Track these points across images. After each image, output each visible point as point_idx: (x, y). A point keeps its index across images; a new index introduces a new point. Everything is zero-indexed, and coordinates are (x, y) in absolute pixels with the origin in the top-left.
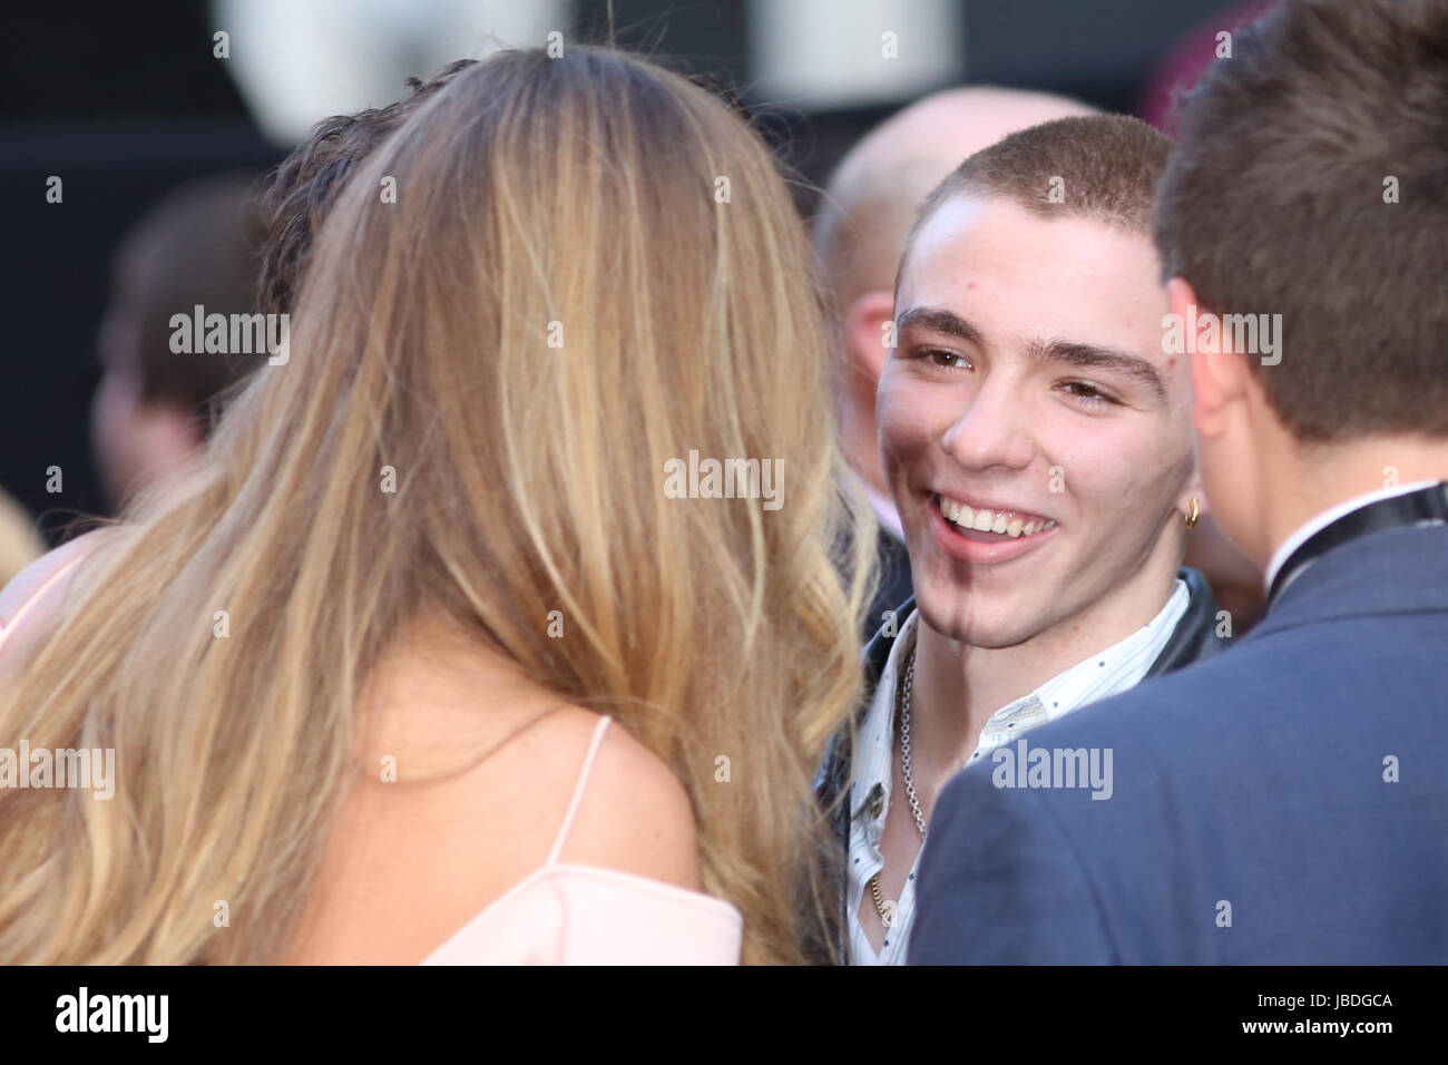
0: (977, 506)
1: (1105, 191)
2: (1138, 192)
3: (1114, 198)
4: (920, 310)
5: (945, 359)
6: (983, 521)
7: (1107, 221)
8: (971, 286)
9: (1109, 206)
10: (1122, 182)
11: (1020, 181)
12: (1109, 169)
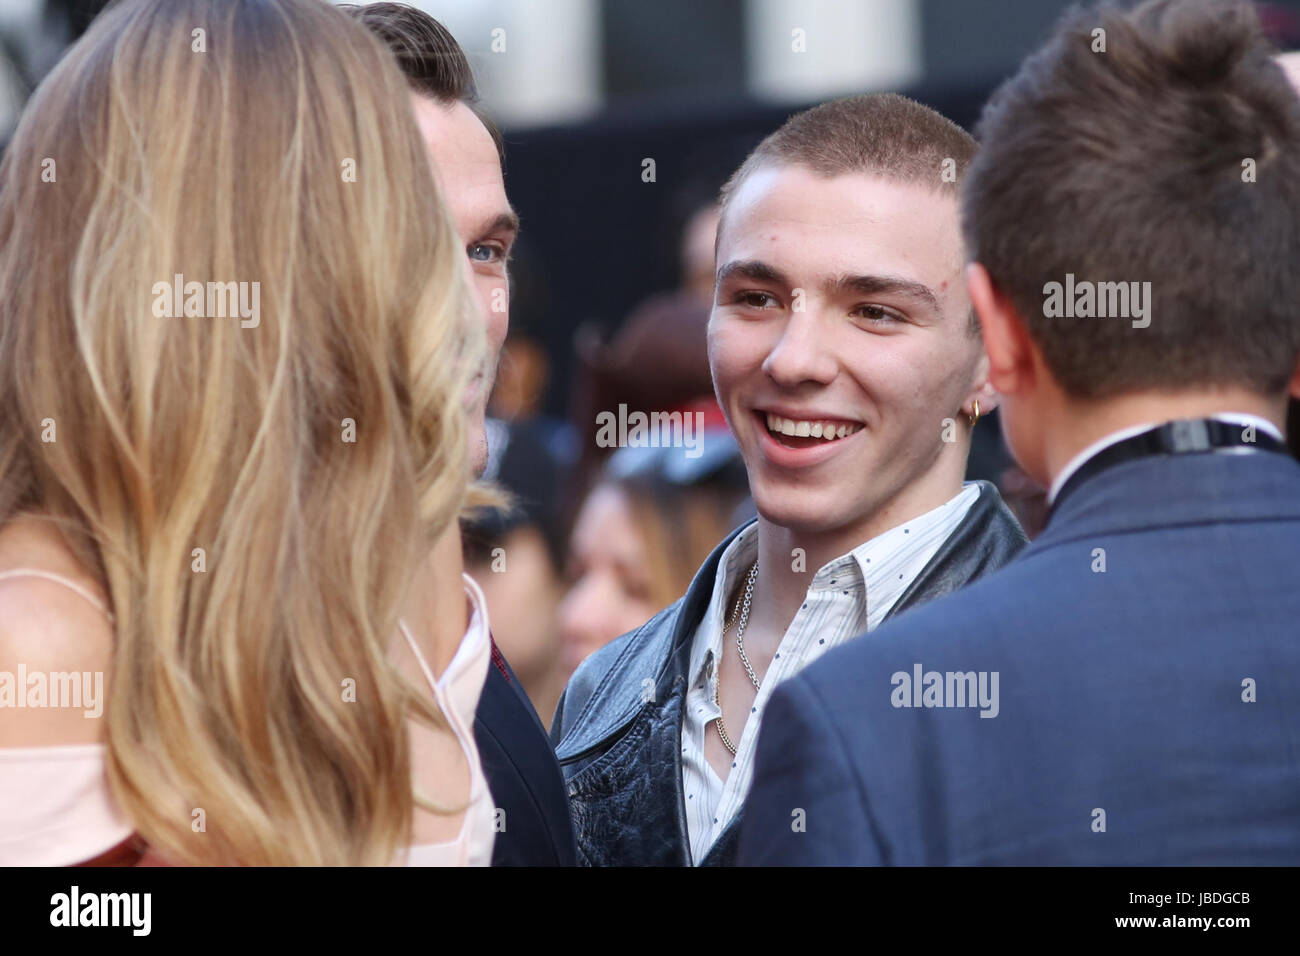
0: (797, 419)
1: (875, 150)
2: (903, 150)
3: (883, 154)
4: (735, 263)
5: (756, 300)
6: (803, 430)
7: (879, 174)
8: (773, 239)
9: (880, 162)
10: (890, 143)
11: (806, 150)
12: (878, 134)
